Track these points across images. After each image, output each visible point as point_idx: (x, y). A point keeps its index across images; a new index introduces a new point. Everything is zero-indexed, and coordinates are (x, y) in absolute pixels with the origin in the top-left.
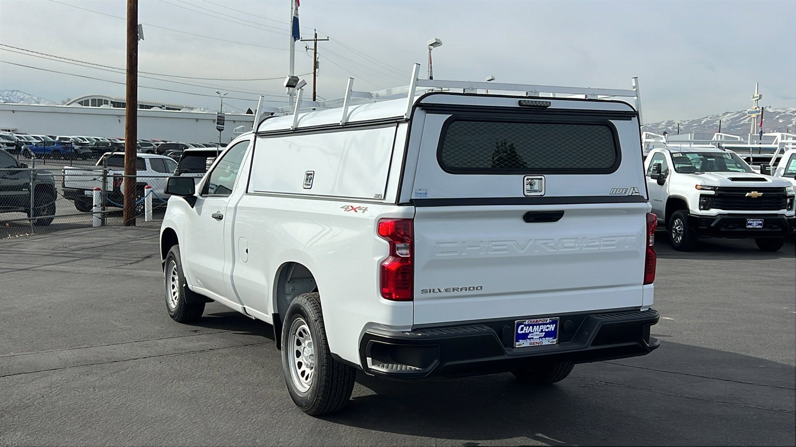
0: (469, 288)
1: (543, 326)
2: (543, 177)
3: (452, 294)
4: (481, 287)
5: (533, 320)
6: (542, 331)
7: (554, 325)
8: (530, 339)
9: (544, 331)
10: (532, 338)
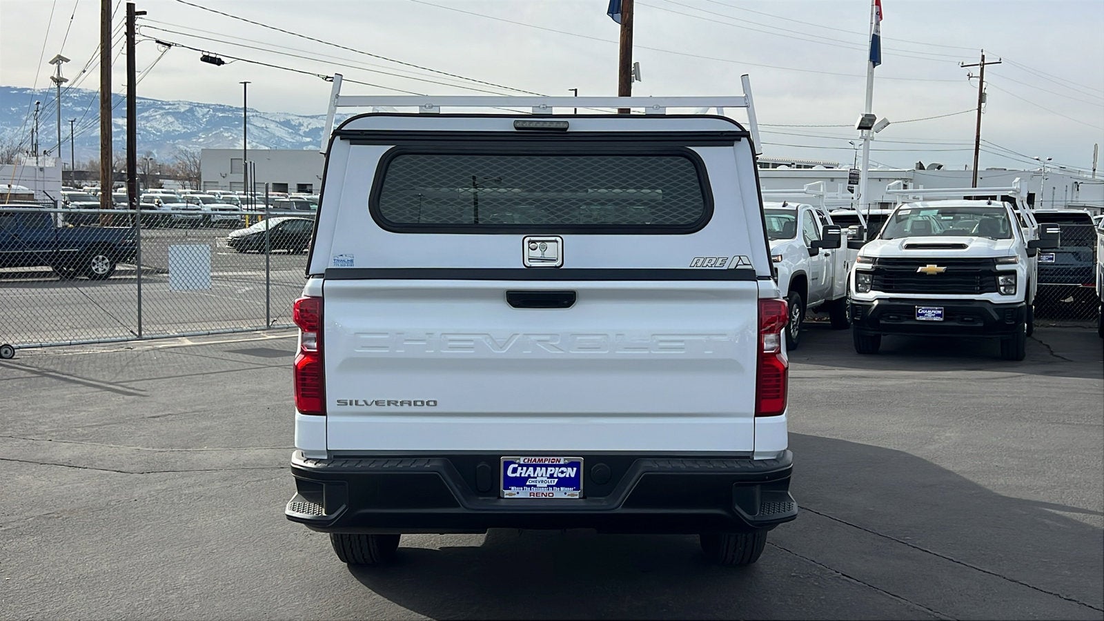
0: (415, 402)
1: (553, 469)
2: (558, 239)
3: (386, 409)
4: (435, 402)
5: (533, 459)
6: (552, 476)
7: (575, 469)
8: (530, 486)
9: (555, 476)
10: (535, 486)
